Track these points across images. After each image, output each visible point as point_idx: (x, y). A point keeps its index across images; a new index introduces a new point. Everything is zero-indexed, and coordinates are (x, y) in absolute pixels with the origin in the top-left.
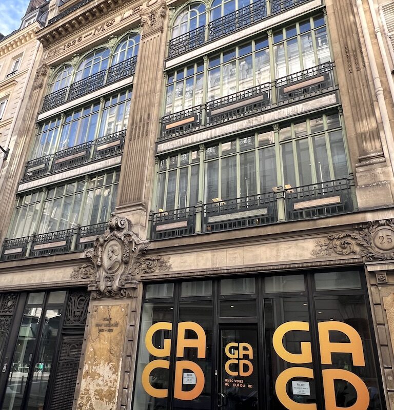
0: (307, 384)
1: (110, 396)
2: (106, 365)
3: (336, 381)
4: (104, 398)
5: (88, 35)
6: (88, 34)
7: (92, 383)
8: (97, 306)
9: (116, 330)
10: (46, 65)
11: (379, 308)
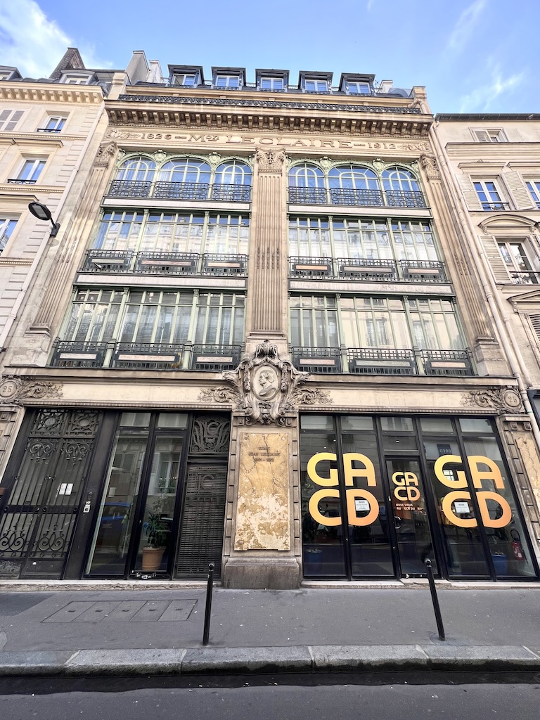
0: (466, 504)
1: (281, 529)
2: (270, 497)
3: (487, 500)
4: (273, 532)
5: (180, 138)
6: (181, 136)
7: (253, 517)
8: (247, 434)
9: (278, 460)
10: (115, 144)
11: (513, 448)
